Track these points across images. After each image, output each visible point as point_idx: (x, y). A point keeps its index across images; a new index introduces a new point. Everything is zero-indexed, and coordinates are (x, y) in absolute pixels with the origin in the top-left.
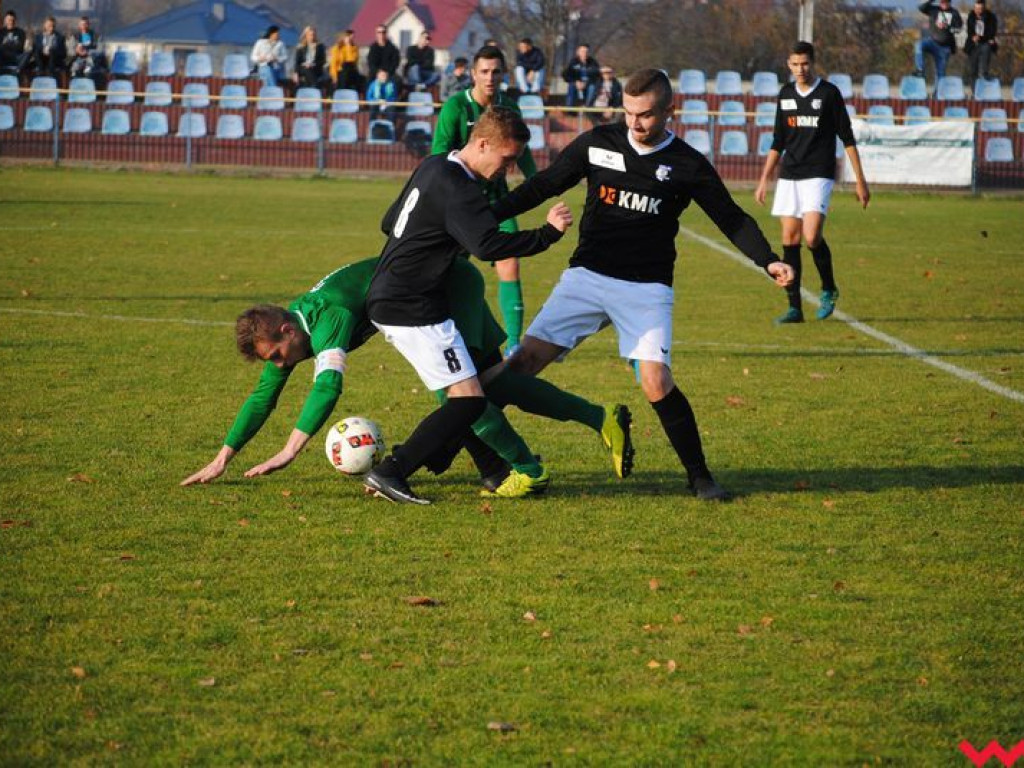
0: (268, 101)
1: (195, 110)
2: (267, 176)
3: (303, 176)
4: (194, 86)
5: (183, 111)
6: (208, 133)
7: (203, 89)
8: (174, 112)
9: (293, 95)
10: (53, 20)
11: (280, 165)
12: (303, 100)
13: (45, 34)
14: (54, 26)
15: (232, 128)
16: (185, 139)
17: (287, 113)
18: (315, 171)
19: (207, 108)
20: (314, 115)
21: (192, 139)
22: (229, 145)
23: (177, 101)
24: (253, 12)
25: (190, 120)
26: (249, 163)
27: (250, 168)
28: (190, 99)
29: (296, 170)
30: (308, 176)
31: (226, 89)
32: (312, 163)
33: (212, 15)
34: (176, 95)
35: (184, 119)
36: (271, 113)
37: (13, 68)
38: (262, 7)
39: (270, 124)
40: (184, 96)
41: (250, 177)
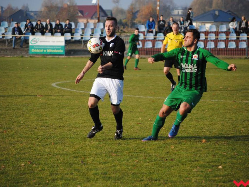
0: (232, 38)
1: (212, 41)
2: (232, 58)
3: (242, 58)
4: (211, 34)
5: (208, 41)
6: (215, 47)
7: (214, 35)
8: (206, 41)
9: (239, 35)
10: (172, 18)
11: (235, 55)
12: (242, 37)
13: (171, 22)
14: (173, 19)
15: (222, 45)
16: (209, 49)
17: (237, 40)
18: (245, 56)
19: (215, 40)
20: (245, 41)
21: (211, 49)
22: (221, 50)
23: (206, 38)
24: (226, 13)
25: (210, 44)
26: (226, 55)
27: (227, 56)
28: (210, 38)
29: (240, 56)
30: (243, 58)
31: (220, 35)
32: (244, 54)
33: (215, 14)
34: (206, 37)
35: (208, 43)
36: (233, 41)
37: (162, 31)
38: (229, 11)
39: (232, 44)
40: (208, 37)
41: (227, 59)
